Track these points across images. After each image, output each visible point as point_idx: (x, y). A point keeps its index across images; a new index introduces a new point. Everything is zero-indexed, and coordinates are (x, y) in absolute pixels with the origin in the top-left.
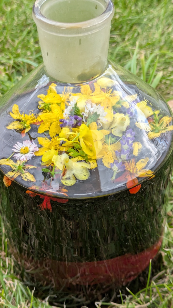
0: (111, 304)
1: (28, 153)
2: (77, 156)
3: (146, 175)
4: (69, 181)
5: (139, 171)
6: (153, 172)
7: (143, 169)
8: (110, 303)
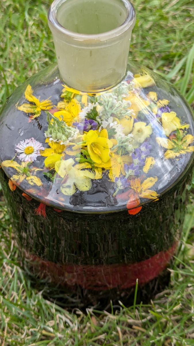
0: (104, 313)
1: (33, 153)
2: (84, 162)
3: (150, 196)
4: (69, 189)
5: (144, 191)
6: (158, 195)
7: (149, 189)
8: (103, 311)
